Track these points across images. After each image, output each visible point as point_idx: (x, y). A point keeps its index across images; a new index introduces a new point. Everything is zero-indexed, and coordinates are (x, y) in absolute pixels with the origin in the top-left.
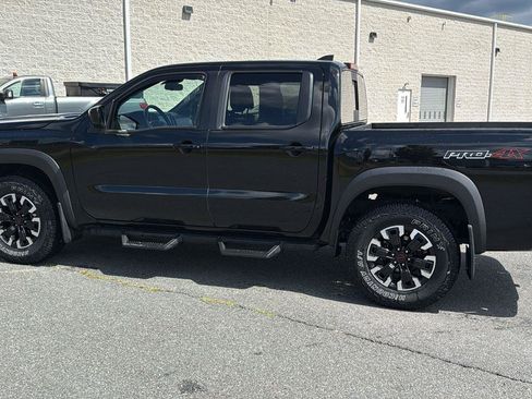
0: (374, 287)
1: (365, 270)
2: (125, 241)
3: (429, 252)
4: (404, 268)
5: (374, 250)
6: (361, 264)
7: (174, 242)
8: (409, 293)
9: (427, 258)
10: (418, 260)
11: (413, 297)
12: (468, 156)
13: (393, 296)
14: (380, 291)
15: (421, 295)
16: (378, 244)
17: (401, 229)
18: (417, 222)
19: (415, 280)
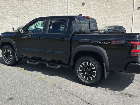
0: (81, 79)
1: (79, 74)
2: (28, 62)
3: (94, 70)
4: (89, 74)
5: (81, 68)
6: (78, 72)
7: (38, 63)
8: (89, 81)
9: (94, 72)
10: (92, 72)
11: (90, 82)
12: (104, 43)
13: (85, 82)
14: (82, 80)
15: (92, 82)
16: (82, 67)
17: (87, 63)
18: (91, 61)
19: (91, 78)
